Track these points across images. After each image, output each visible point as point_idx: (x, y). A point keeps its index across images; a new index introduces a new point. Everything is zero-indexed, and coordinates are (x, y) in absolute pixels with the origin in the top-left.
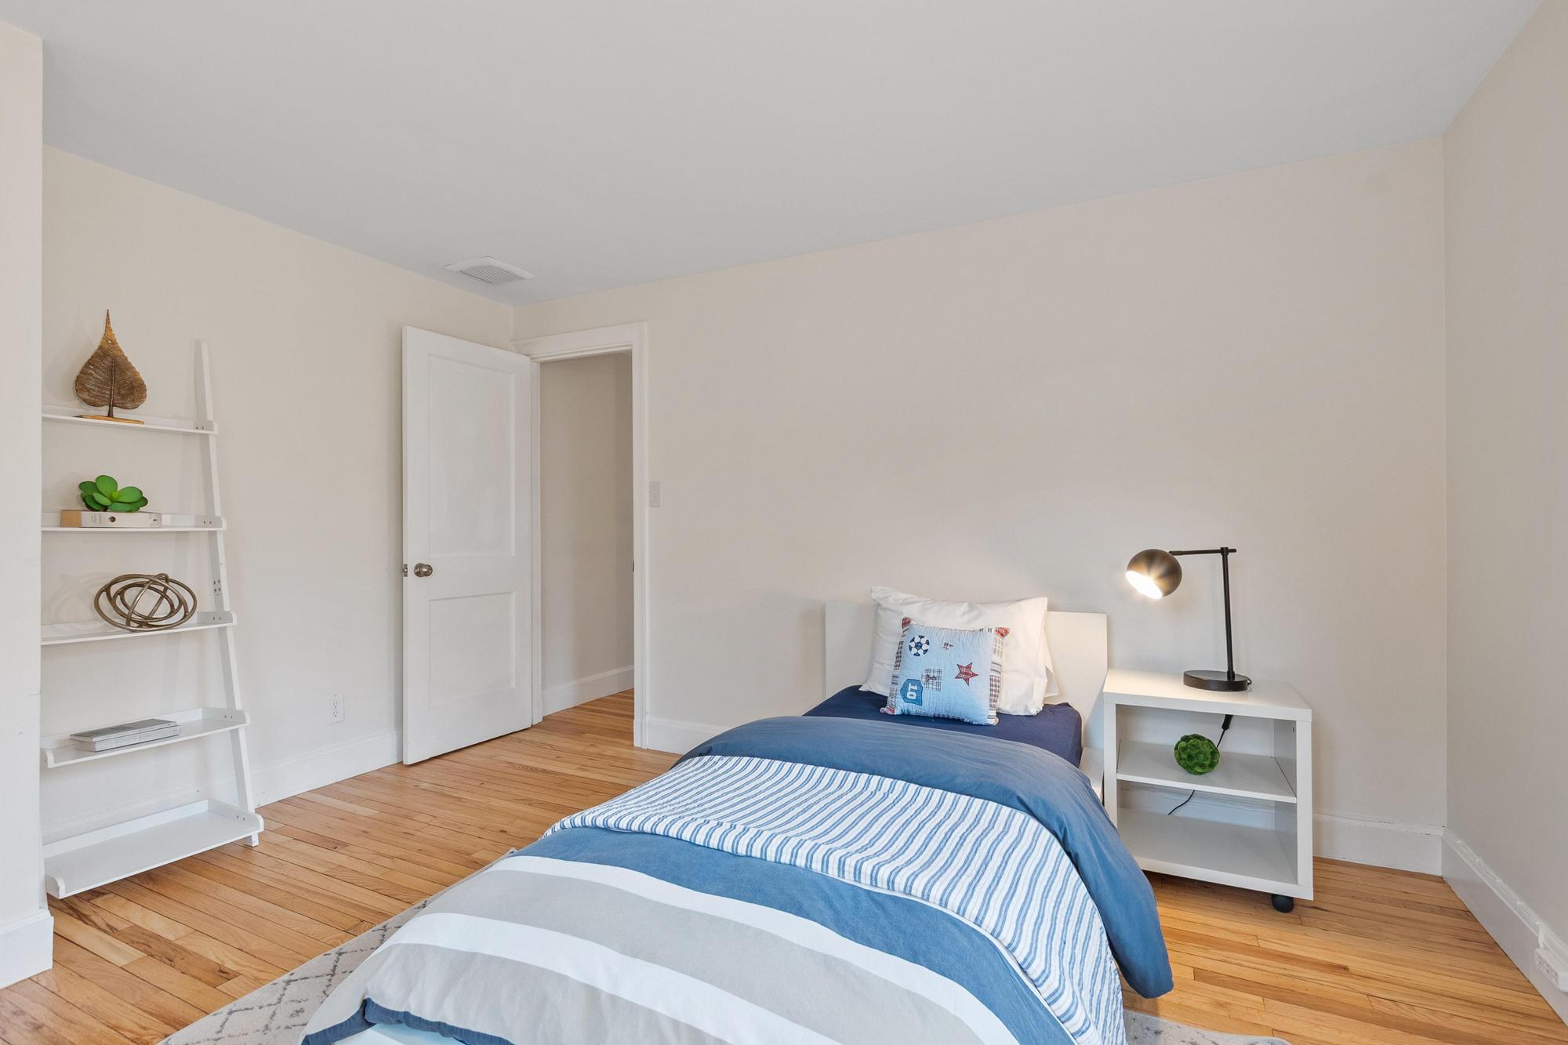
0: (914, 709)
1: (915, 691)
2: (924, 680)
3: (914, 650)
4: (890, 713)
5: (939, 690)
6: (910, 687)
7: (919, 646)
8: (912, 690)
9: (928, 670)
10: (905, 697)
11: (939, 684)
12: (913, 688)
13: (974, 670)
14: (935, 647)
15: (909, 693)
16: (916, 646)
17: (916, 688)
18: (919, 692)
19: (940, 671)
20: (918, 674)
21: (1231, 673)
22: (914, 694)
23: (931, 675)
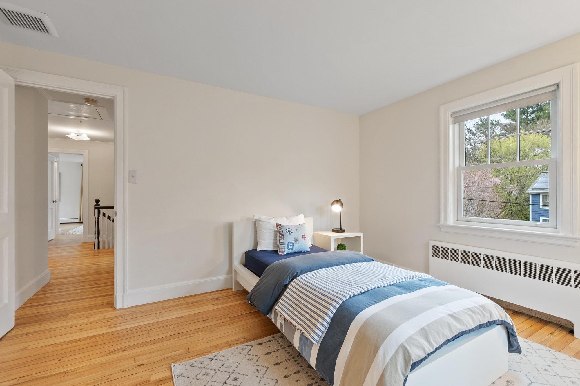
0: (290, 251)
1: (292, 245)
2: (294, 241)
3: (289, 233)
4: (283, 254)
5: (298, 243)
6: (290, 244)
7: (289, 231)
8: (291, 245)
9: (295, 238)
10: (288, 248)
11: (298, 242)
12: (291, 244)
13: (305, 236)
14: (294, 230)
15: (290, 247)
16: (289, 232)
17: (292, 244)
18: (293, 245)
19: (298, 238)
20: (292, 240)
21: (341, 229)
22: (292, 246)
23: (296, 239)
